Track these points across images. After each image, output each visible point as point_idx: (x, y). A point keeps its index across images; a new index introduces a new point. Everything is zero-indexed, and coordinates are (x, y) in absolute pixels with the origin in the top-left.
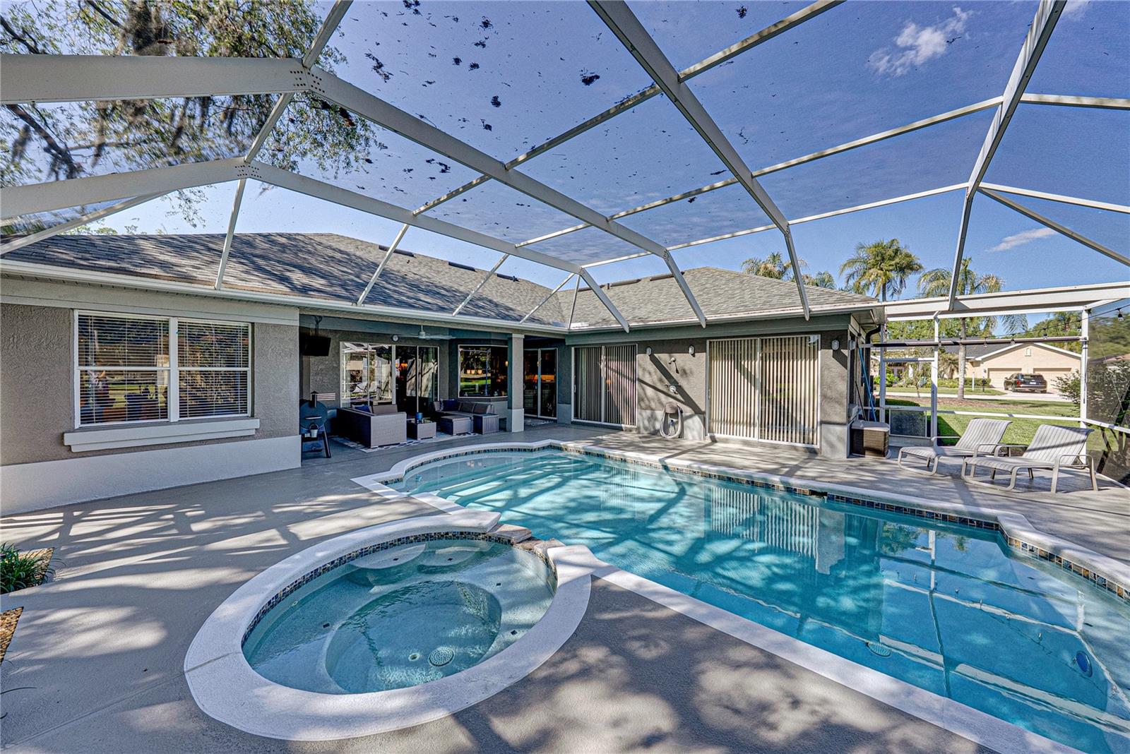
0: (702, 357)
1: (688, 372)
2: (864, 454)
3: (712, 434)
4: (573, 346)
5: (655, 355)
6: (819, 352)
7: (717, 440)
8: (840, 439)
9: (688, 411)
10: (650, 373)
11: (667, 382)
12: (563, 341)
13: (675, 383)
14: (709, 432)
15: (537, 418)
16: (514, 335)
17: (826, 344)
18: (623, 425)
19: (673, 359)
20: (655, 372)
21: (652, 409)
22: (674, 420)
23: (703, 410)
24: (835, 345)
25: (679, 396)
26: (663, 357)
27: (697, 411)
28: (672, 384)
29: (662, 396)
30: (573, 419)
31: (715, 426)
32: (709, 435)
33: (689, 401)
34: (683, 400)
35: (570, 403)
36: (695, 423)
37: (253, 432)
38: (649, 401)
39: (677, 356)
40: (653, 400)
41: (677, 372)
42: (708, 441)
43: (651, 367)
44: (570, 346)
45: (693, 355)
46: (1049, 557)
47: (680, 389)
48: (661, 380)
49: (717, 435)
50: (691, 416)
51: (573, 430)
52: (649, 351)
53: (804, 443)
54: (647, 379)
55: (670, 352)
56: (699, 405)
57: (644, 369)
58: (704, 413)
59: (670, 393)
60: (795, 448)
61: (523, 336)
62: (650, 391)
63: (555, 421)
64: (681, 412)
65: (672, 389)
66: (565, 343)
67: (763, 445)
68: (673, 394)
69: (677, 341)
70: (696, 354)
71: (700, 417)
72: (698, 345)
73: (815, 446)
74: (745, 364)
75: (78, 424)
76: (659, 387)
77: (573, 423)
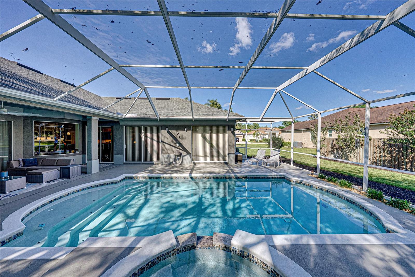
0: (190, 132)
1: (184, 138)
2: (238, 162)
3: (193, 162)
5: (170, 131)
6: (228, 131)
7: (196, 163)
8: (233, 158)
9: (184, 153)
10: (167, 138)
11: (175, 142)
12: (119, 122)
13: (179, 142)
14: (192, 161)
15: (100, 163)
16: (93, 118)
17: (230, 129)
18: (154, 162)
19: (178, 133)
20: (170, 138)
21: (169, 154)
22: (179, 157)
23: (190, 152)
24: (232, 129)
25: (180, 148)
26: (174, 132)
27: (188, 153)
28: (177, 143)
29: (173, 148)
30: (124, 162)
31: (194, 158)
32: (192, 162)
33: (185, 150)
34: (182, 149)
35: (123, 154)
36: (187, 158)
38: (167, 150)
39: (179, 131)
40: (169, 149)
41: (180, 138)
42: (193, 164)
43: (168, 136)
44: (122, 126)
46: (300, 183)
47: (181, 145)
48: (172, 141)
49: (195, 162)
50: (185, 155)
51: (124, 167)
52: (167, 129)
53: (223, 161)
54: (166, 141)
55: (177, 130)
56: (189, 151)
57: (165, 137)
58: (191, 153)
59: (176, 147)
60: (221, 163)
61: (98, 118)
62: (167, 146)
63: (113, 164)
64: (182, 154)
65: (178, 145)
67: (211, 163)
68: (178, 147)
69: (180, 126)
70: (187, 131)
71: (189, 155)
72: (189, 127)
73: (227, 162)
74: (205, 135)
76: (172, 144)
77: (124, 164)
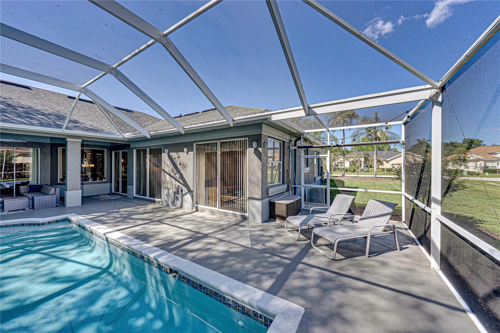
0: (191, 154)
1: (185, 164)
2: (276, 219)
4: (135, 148)
5: (170, 153)
6: (247, 150)
8: (257, 210)
9: (185, 190)
10: (168, 166)
11: (175, 172)
13: (179, 171)
15: (119, 194)
16: (69, 139)
17: (250, 145)
18: (156, 199)
19: (178, 156)
20: (170, 165)
21: (168, 189)
22: (178, 196)
23: (192, 189)
24: (255, 144)
25: (181, 181)
26: (174, 155)
27: (190, 191)
30: (134, 195)
32: (195, 205)
33: (186, 185)
34: (183, 183)
35: (133, 185)
36: (188, 197)
38: (167, 183)
39: (180, 153)
40: (169, 182)
41: (180, 164)
42: (195, 210)
43: (168, 162)
44: (133, 149)
45: (187, 153)
47: (182, 176)
48: (173, 171)
49: (199, 206)
50: (186, 194)
51: (135, 201)
52: (167, 151)
53: (240, 212)
54: (167, 170)
55: (177, 152)
56: (190, 186)
57: (166, 163)
58: (192, 192)
60: (235, 215)
62: (168, 177)
63: (126, 196)
64: (182, 191)
65: (178, 176)
66: (130, 147)
67: (220, 213)
68: (178, 179)
69: (178, 144)
70: (189, 152)
71: (190, 194)
72: (189, 146)
73: (246, 214)
76: (172, 174)
77: (135, 198)
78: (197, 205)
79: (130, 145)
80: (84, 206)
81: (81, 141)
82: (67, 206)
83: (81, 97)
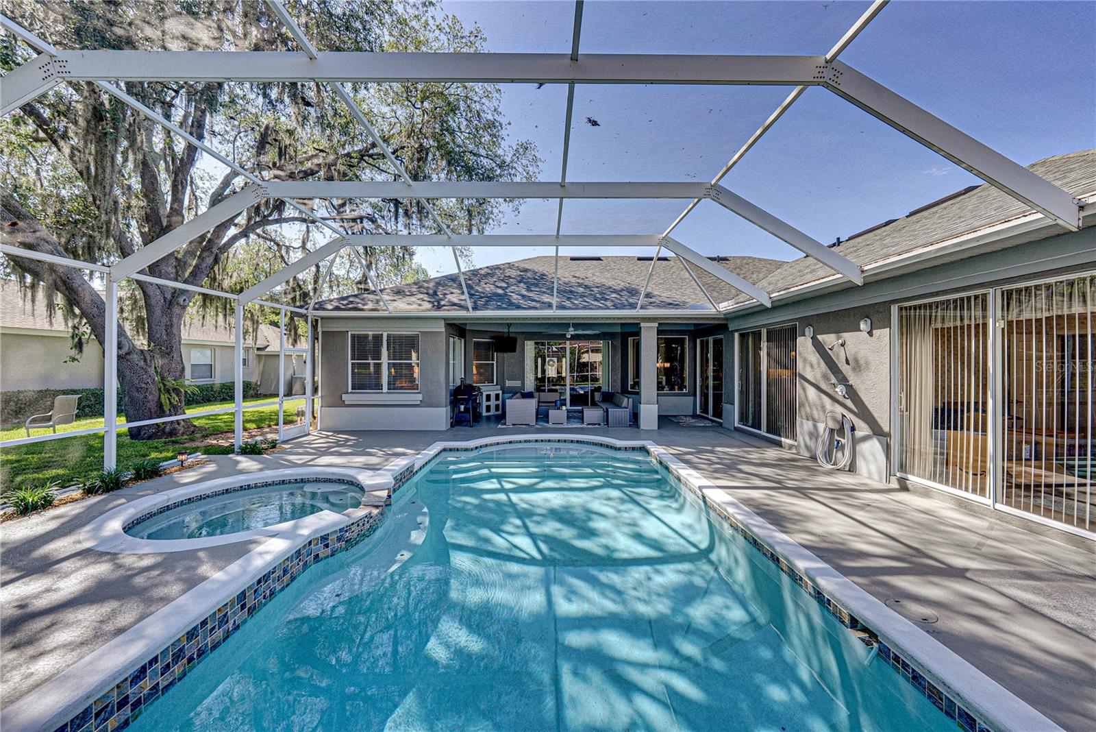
0: (882, 335)
1: (862, 362)
4: (737, 331)
5: (817, 336)
7: (911, 487)
9: (863, 430)
10: (812, 366)
11: (834, 380)
12: (726, 326)
13: (843, 380)
14: (899, 470)
15: (707, 419)
16: (643, 324)
18: (783, 439)
19: (841, 341)
20: (818, 362)
21: (814, 420)
22: (842, 441)
23: (886, 429)
25: (849, 403)
26: (828, 339)
27: (877, 431)
28: (840, 382)
29: (827, 401)
30: (737, 425)
32: (897, 474)
33: (864, 413)
34: (856, 410)
35: (733, 404)
36: (872, 450)
37: (419, 403)
38: (809, 406)
39: (847, 336)
40: (815, 405)
41: (848, 363)
42: (895, 484)
43: (814, 357)
44: (733, 333)
45: (870, 333)
47: (852, 393)
48: (825, 377)
49: (913, 479)
50: (865, 439)
51: (736, 435)
52: (812, 331)
54: (809, 376)
55: (837, 332)
56: (879, 420)
57: (805, 360)
58: (888, 435)
59: (837, 397)
62: (811, 392)
63: (721, 424)
64: (853, 429)
65: (840, 390)
66: (728, 328)
67: (1002, 516)
68: (841, 399)
69: (846, 313)
70: (874, 331)
71: (878, 440)
72: (876, 315)
75: (350, 390)
76: (824, 386)
77: (737, 429)
78: (903, 475)
79: (727, 324)
80: (662, 431)
81: (656, 325)
82: (642, 428)
83: (660, 256)
